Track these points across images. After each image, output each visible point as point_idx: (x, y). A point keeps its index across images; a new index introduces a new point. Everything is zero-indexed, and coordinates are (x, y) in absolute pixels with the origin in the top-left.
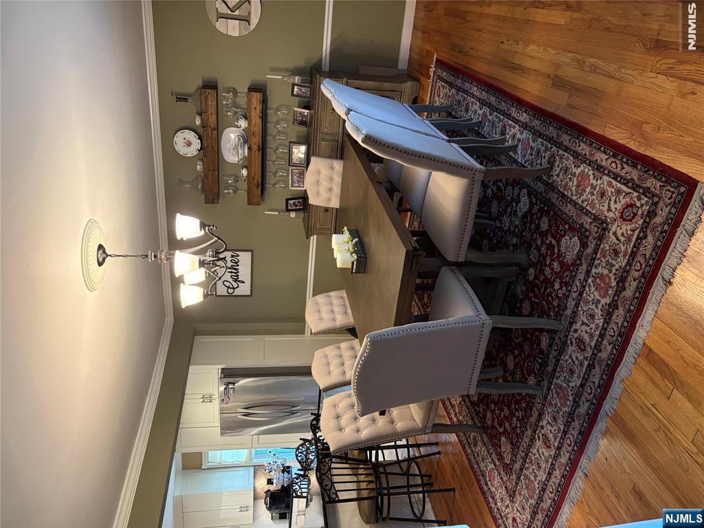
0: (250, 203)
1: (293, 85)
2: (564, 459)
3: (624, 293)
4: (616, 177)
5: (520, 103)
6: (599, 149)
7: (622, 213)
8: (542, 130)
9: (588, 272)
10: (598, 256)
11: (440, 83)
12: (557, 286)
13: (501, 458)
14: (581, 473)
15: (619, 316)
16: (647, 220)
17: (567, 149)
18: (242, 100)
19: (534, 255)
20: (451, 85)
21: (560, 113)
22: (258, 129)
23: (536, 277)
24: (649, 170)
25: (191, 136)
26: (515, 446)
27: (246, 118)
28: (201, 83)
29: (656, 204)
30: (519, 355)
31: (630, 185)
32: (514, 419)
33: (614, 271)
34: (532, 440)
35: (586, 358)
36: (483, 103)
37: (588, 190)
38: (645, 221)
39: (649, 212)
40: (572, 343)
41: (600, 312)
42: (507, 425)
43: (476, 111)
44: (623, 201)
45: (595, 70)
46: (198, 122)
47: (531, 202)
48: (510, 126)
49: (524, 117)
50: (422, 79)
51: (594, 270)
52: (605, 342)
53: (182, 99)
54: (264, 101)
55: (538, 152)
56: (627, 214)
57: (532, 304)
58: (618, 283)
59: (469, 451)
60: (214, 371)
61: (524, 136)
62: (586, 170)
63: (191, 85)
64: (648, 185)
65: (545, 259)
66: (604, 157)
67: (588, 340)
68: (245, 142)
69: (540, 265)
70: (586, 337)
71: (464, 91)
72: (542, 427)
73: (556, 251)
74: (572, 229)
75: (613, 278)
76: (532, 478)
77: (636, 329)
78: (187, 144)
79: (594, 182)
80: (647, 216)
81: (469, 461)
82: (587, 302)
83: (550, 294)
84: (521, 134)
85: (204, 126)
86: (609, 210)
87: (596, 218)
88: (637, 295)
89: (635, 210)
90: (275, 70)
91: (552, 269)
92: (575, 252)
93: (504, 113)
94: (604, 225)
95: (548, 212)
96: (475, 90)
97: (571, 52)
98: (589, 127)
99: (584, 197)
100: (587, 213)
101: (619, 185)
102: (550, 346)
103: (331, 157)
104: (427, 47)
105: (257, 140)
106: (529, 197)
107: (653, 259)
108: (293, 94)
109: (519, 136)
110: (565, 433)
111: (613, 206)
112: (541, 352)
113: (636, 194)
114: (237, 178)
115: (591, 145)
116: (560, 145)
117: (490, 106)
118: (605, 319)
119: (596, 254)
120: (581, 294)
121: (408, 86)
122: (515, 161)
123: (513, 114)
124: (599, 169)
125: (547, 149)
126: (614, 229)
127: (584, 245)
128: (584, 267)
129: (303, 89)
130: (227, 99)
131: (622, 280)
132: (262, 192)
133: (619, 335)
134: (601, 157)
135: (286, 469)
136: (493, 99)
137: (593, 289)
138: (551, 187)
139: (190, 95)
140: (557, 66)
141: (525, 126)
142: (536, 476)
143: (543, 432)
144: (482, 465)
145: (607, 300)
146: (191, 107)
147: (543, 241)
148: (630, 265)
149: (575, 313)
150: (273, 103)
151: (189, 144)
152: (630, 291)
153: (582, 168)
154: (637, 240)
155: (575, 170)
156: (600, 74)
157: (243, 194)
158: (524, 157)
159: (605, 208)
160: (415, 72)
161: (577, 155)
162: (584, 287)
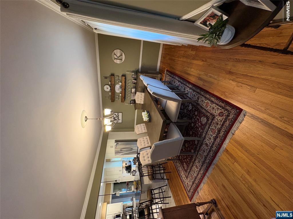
0: (122, 102)
1: (132, 75)
2: (202, 172)
3: (220, 134)
4: (217, 105)
5: (189, 83)
6: (212, 97)
7: (219, 114)
8: (196, 90)
9: (209, 127)
10: (212, 124)
11: (167, 75)
12: (200, 129)
13: (184, 168)
14: (207, 177)
15: (218, 140)
16: (227, 117)
17: (203, 96)
18: (120, 78)
19: (193, 120)
20: (170, 76)
21: (201, 86)
22: (124, 85)
23: (194, 126)
24: (227, 104)
25: (108, 86)
26: (188, 166)
27: (121, 82)
28: (110, 74)
29: (230, 113)
30: (189, 144)
31: (221, 107)
32: (188, 159)
33: (217, 128)
34: (193, 165)
35: (208, 149)
36: (179, 81)
37: (209, 107)
38: (226, 117)
39: (227, 115)
40: (204, 144)
41: (212, 138)
42: (186, 160)
43: (177, 83)
44: (219, 111)
45: (211, 77)
46: (110, 83)
47: (192, 107)
48: (186, 88)
49: (190, 86)
50: (163, 74)
51: (211, 127)
52: (214, 146)
53: (106, 78)
54: (125, 79)
55: (194, 95)
56: (221, 114)
57: (193, 132)
58: (218, 131)
59: (175, 164)
60: (114, 141)
61: (190, 91)
62: (208, 102)
63: (108, 75)
64: (227, 108)
65: (196, 122)
66: (214, 99)
67: (209, 144)
68: (121, 88)
69: (195, 123)
70: (208, 143)
71: (174, 78)
72: (195, 163)
73: (200, 120)
74: (204, 116)
75: (216, 130)
76: (193, 175)
77: (223, 144)
78: (107, 88)
79: (211, 105)
80: (227, 116)
81: (175, 166)
82: (209, 135)
83: (198, 131)
84: (190, 90)
85: (111, 84)
86: (215, 113)
87: (211, 114)
88: (224, 135)
89: (223, 114)
90: (128, 71)
91: (198, 125)
92: (205, 122)
93: (185, 85)
94: (214, 116)
95: (197, 111)
96: (177, 78)
97: (203, 72)
98: (209, 91)
99: (208, 108)
100: (209, 112)
101: (218, 107)
102: (198, 143)
103: (141, 92)
104: (164, 66)
105: (124, 87)
106: (192, 106)
107: (229, 127)
108: (132, 77)
109: (189, 90)
110: (202, 166)
111: (216, 112)
112: (195, 144)
113: (223, 110)
114: (119, 96)
115: (210, 96)
116: (201, 94)
117: (181, 82)
118: (214, 140)
119: (211, 123)
120: (207, 132)
121: (159, 75)
122: (188, 97)
123: (187, 85)
124: (212, 102)
125: (197, 95)
126: (217, 117)
127: (208, 120)
128: (208, 126)
129: (135, 76)
130: (117, 78)
131: (219, 131)
132: (125, 99)
133: (218, 145)
134: (213, 99)
135: (130, 162)
136: (182, 81)
137: (210, 132)
138: (198, 104)
139: (108, 77)
140: (200, 75)
141: (191, 88)
142: (193, 174)
143: (196, 164)
144: (179, 168)
145: (215, 135)
146: (108, 80)
147: (196, 117)
148: (222, 128)
149: (205, 137)
150: (127, 79)
151: (108, 88)
152: (222, 134)
153: (207, 101)
154: (224, 122)
155: (205, 101)
156: (212, 78)
157: (120, 100)
158: (190, 96)
159: (214, 112)
160: (161, 72)
161: (206, 98)
162: (208, 131)
